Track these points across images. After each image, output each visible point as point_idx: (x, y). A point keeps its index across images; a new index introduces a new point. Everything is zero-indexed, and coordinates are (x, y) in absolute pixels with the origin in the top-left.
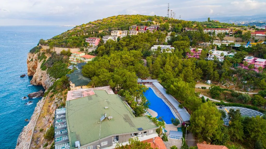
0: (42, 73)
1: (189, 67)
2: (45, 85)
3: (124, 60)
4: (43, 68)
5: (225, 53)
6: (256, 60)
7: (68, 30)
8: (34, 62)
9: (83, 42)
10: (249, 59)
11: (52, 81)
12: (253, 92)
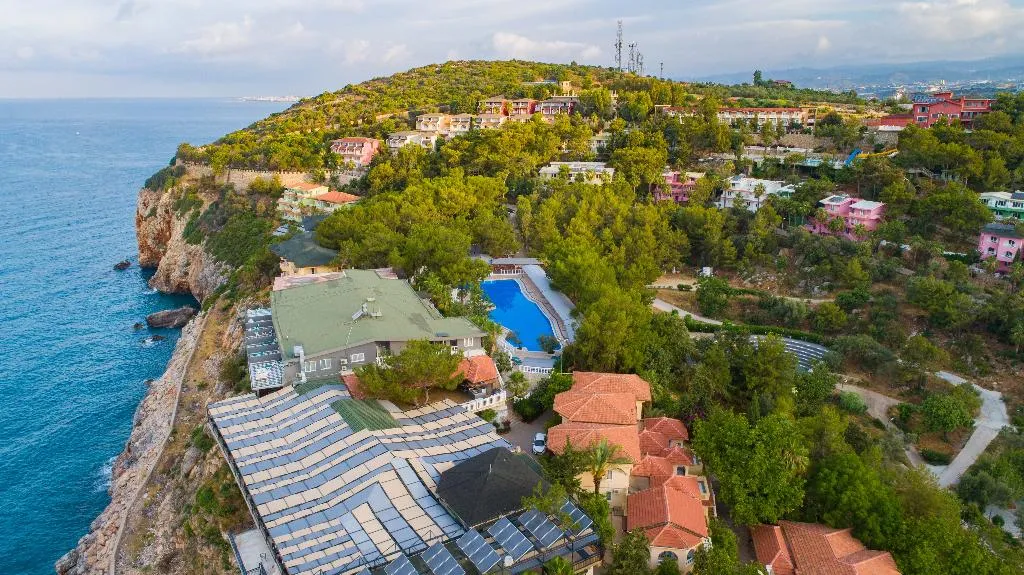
0: (190, 253)
1: (647, 226)
2: (201, 288)
3: (444, 202)
4: (191, 235)
5: (771, 187)
6: (852, 206)
7: (274, 115)
8: (159, 219)
9: (323, 153)
10: (834, 204)
11: (222, 274)
12: (825, 297)
